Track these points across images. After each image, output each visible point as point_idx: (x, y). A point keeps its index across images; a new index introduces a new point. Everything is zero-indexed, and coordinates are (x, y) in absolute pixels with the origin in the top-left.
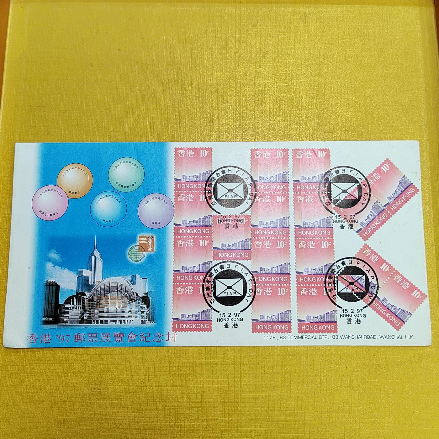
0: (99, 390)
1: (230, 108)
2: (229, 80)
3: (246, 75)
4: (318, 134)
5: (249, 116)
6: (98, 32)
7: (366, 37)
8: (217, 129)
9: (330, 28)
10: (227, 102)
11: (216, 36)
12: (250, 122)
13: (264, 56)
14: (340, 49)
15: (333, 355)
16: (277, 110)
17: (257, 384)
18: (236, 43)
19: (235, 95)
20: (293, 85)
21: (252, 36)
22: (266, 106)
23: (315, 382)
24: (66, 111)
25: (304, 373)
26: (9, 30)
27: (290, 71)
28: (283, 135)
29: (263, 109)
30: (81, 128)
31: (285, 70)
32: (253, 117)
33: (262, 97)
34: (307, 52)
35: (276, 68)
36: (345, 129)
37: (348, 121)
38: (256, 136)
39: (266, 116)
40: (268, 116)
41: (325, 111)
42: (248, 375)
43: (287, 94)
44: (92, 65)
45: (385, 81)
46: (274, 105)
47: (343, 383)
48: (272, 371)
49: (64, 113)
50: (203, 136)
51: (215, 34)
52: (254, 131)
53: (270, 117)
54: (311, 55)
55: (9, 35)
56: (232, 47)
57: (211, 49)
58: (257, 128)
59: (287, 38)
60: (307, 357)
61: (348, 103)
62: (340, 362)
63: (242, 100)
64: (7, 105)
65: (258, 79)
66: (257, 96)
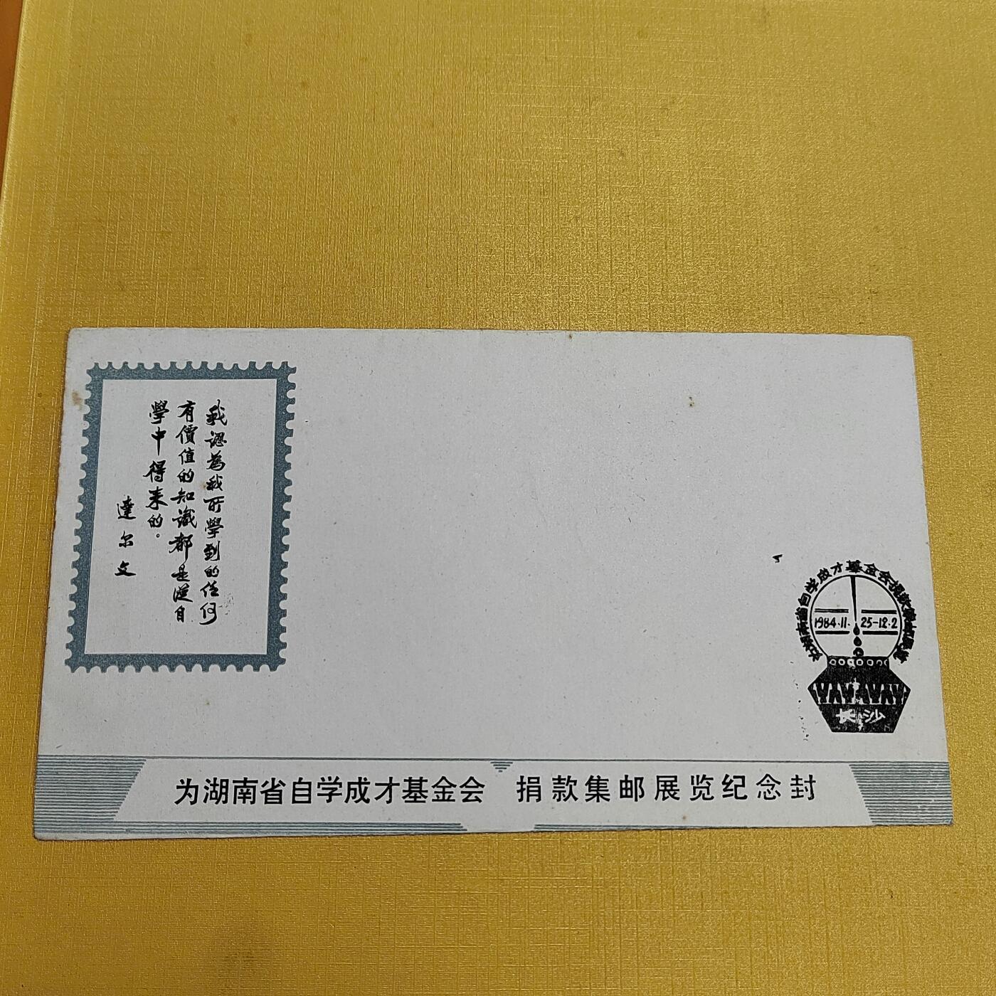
0: (247, 957)
1: (583, 233)
2: (582, 165)
3: (623, 155)
4: (803, 300)
5: (633, 255)
6: (249, 41)
7: (913, 70)
8: (553, 284)
9: (826, 44)
10: (576, 218)
11: (546, 58)
12: (633, 269)
13: (664, 108)
14: (852, 96)
15: (856, 864)
16: (702, 240)
17: (663, 941)
18: (595, 75)
19: (597, 202)
20: (741, 181)
21: (636, 59)
22: (673, 230)
23: (813, 935)
24: (169, 233)
25: (783, 912)
26: (23, 29)
27: (732, 147)
28: (717, 303)
29: (666, 237)
30: (205, 276)
31: (718, 142)
32: (642, 256)
33: (665, 208)
34: (771, 101)
35: (696, 137)
36: (870, 290)
37: (877, 270)
38: (649, 304)
39: (674, 254)
40: (677, 254)
41: (819, 246)
42: (640, 918)
43: (725, 202)
44: (234, 122)
45: (962, 174)
46: (692, 227)
47: (884, 936)
48: (702, 905)
49: (162, 237)
50: (517, 301)
51: (543, 53)
52: (646, 291)
53: (683, 257)
54: (781, 107)
55: (25, 41)
56: (588, 83)
57: (534, 88)
58: (652, 284)
59: (722, 65)
60: (792, 868)
61: (876, 227)
62: (874, 883)
63: (614, 215)
64: (14, 216)
65: (651, 163)
66: (650, 205)
